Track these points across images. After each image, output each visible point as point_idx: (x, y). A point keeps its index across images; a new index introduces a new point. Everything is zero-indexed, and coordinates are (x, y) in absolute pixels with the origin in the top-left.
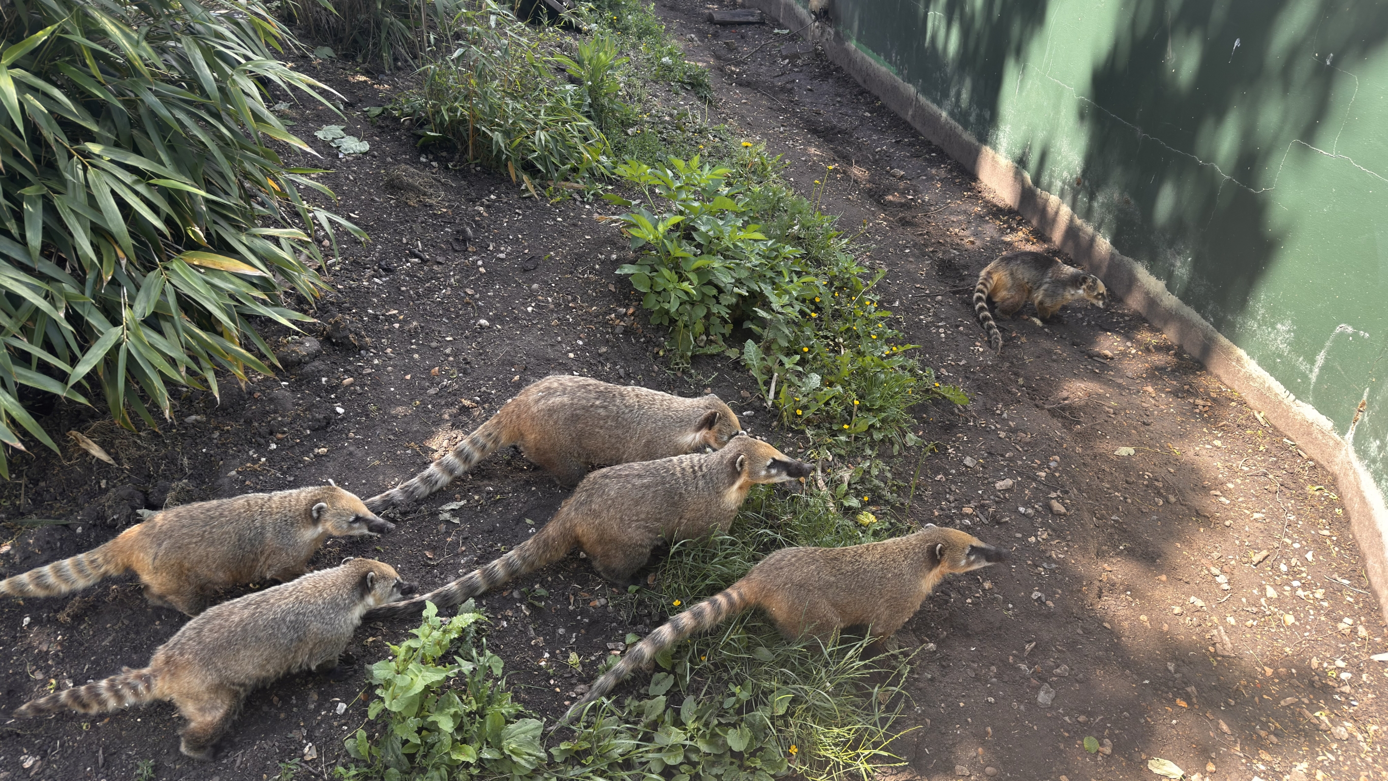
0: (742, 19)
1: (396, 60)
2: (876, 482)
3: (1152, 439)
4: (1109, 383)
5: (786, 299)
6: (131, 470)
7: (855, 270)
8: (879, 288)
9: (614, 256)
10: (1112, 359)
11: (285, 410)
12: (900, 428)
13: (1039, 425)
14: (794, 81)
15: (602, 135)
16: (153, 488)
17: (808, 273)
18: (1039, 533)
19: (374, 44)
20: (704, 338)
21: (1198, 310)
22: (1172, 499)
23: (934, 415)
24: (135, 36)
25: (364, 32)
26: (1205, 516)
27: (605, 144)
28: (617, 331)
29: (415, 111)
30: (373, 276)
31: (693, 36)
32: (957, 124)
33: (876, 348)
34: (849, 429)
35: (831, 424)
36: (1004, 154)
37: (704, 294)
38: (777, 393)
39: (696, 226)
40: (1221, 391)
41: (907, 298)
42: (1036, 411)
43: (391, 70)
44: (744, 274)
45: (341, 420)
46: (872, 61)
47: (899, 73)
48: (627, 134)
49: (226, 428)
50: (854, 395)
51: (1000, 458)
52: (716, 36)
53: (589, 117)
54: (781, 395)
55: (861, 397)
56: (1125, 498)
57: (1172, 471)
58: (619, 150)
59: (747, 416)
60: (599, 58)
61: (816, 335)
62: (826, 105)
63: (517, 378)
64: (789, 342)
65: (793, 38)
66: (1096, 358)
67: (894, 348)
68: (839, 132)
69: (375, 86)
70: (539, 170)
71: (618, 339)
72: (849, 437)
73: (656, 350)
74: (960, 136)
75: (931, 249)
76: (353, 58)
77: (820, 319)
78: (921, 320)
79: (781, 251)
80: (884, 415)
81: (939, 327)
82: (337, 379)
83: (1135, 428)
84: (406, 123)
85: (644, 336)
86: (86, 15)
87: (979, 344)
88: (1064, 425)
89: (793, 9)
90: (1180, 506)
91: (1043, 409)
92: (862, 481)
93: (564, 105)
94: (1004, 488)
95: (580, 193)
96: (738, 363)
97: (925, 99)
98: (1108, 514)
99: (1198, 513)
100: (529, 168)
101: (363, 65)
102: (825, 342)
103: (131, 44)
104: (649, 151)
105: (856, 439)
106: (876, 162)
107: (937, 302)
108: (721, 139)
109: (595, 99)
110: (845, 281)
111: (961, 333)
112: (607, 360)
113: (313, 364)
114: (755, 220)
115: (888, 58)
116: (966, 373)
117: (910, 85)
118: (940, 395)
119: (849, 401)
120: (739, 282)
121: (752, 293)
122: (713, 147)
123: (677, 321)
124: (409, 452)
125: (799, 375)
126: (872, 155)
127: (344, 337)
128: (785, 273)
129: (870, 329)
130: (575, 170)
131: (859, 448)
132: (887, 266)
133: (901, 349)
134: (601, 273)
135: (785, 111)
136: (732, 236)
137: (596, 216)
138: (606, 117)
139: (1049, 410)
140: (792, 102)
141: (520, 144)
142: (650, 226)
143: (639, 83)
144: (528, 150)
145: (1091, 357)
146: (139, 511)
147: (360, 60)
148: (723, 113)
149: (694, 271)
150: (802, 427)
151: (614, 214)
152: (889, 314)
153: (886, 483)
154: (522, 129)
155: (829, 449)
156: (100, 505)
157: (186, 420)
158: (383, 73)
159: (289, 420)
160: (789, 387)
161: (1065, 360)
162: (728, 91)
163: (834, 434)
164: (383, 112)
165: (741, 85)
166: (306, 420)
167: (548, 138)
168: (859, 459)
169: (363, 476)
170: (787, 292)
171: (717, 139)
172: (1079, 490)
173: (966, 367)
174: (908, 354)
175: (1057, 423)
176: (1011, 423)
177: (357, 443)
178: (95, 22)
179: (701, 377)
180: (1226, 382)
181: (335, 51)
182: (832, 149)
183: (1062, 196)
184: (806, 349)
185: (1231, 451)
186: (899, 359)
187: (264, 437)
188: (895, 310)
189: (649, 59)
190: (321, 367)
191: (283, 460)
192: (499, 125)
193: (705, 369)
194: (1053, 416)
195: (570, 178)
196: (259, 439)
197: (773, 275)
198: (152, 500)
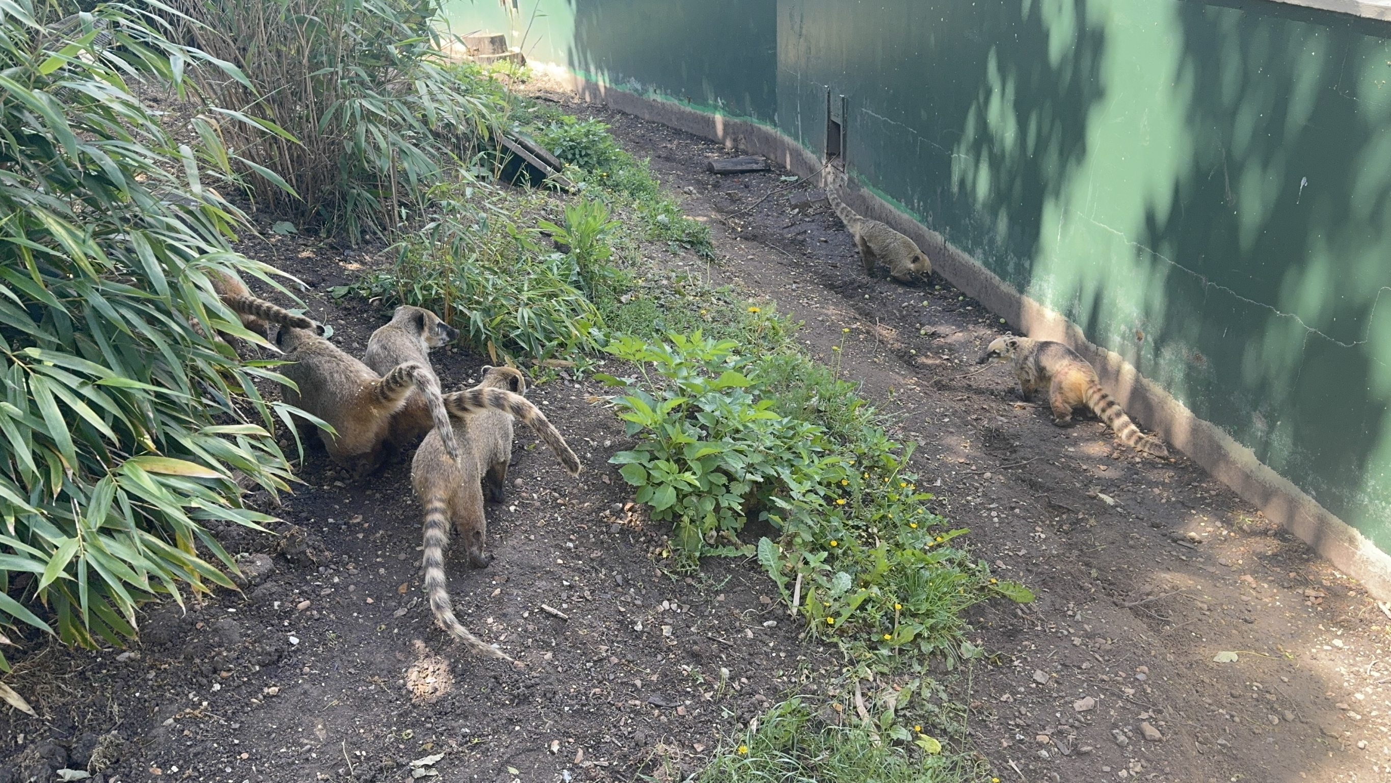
0: (744, 167)
1: (363, 232)
2: (930, 706)
3: (1257, 641)
4: (1197, 572)
5: (808, 485)
6: (53, 722)
7: (886, 445)
8: (915, 466)
9: (608, 443)
10: (1200, 542)
11: (231, 642)
12: (953, 637)
13: (1120, 628)
14: (805, 232)
15: (592, 306)
16: (77, 742)
17: (831, 452)
18: (1131, 765)
19: (340, 217)
20: (714, 533)
21: (1296, 481)
22: (1290, 716)
23: (992, 618)
24: (81, 234)
25: (329, 204)
26: (1332, 736)
27: (595, 315)
28: (612, 530)
29: (385, 290)
30: (336, 479)
31: (691, 188)
32: (993, 274)
33: (917, 538)
34: (892, 639)
35: (869, 634)
36: (1050, 306)
37: (711, 483)
38: (803, 598)
39: (700, 405)
40: (1335, 578)
41: (951, 475)
42: (1115, 610)
43: (358, 244)
44: (757, 459)
45: (295, 652)
46: (892, 208)
47: (924, 220)
48: (621, 302)
49: (163, 667)
50: (894, 598)
51: (1076, 671)
52: (716, 186)
53: (579, 288)
54: (808, 601)
55: (904, 600)
56: (1232, 716)
57: (1286, 680)
58: (611, 319)
59: (769, 627)
60: (587, 222)
61: (845, 525)
62: (843, 256)
63: (498, 591)
64: (814, 534)
65: (802, 185)
66: (1181, 542)
67: (939, 539)
68: (859, 287)
69: (341, 264)
70: (522, 348)
71: (614, 539)
72: (892, 650)
73: (658, 550)
74: (998, 287)
75: (974, 417)
76: (316, 233)
77: (849, 505)
78: (968, 502)
79: (799, 429)
80: (931, 621)
81: (991, 510)
82: (292, 602)
83: (1236, 628)
84: (375, 304)
85: (644, 535)
86: (29, 215)
87: (1040, 529)
88: (1150, 626)
89: (801, 155)
90: (1300, 725)
91: (1123, 607)
92: (911, 705)
93: (550, 275)
94: (1084, 708)
95: (568, 370)
96: (755, 562)
97: (954, 248)
98: (1213, 737)
99: (1323, 733)
100: (511, 346)
101: (326, 241)
102: (856, 533)
103: (76, 242)
104: (645, 320)
105: (901, 651)
106: (903, 318)
107: (986, 480)
108: (725, 302)
109: (584, 267)
110: (876, 459)
111: (1018, 516)
112: (603, 565)
113: (266, 586)
114: (768, 394)
115: (909, 204)
116: (1028, 565)
117: (937, 233)
118: (997, 593)
119: (889, 605)
120: (751, 468)
121: (768, 479)
122: (718, 312)
123: (681, 516)
124: (373, 687)
125: (828, 575)
126: (898, 310)
127: (300, 553)
128: (804, 455)
129: (908, 516)
130: (562, 345)
131: (905, 663)
132: (925, 438)
133: (947, 538)
134: (593, 462)
135: (797, 265)
136: (742, 416)
137: (586, 396)
138: (596, 286)
139: (1130, 608)
140: (805, 255)
141: (502, 321)
142: (648, 410)
143: (632, 245)
144: (510, 327)
145: (1175, 541)
146: (60, 772)
147: (323, 235)
148: (728, 271)
149: (698, 459)
150: (835, 639)
151: (606, 393)
152: (930, 496)
153: (940, 707)
154: (503, 305)
155: (869, 666)
156: (15, 765)
157: (118, 658)
158: (349, 248)
159: (234, 654)
160: (817, 588)
161: (1144, 545)
162: (732, 247)
163: (873, 647)
164: (349, 292)
165: (746, 239)
166: (255, 654)
167: (532, 315)
168: (906, 677)
169: (320, 719)
170: (808, 477)
171: (721, 303)
172: (1175, 708)
173: (1027, 558)
174: (955, 543)
175: (1141, 625)
176: (1086, 626)
177: (313, 680)
178: (38, 222)
179: (711, 581)
180: (1340, 567)
181: (296, 225)
182: (853, 306)
183: (1122, 353)
184: (834, 543)
185: (1356, 653)
186: (945, 553)
187: (207, 677)
188: (938, 491)
189: (643, 218)
190: (274, 590)
191: (228, 703)
192: (478, 303)
193: (716, 571)
194: (1137, 615)
195: (557, 354)
196: (200, 679)
197: (791, 456)
198: (75, 757)
